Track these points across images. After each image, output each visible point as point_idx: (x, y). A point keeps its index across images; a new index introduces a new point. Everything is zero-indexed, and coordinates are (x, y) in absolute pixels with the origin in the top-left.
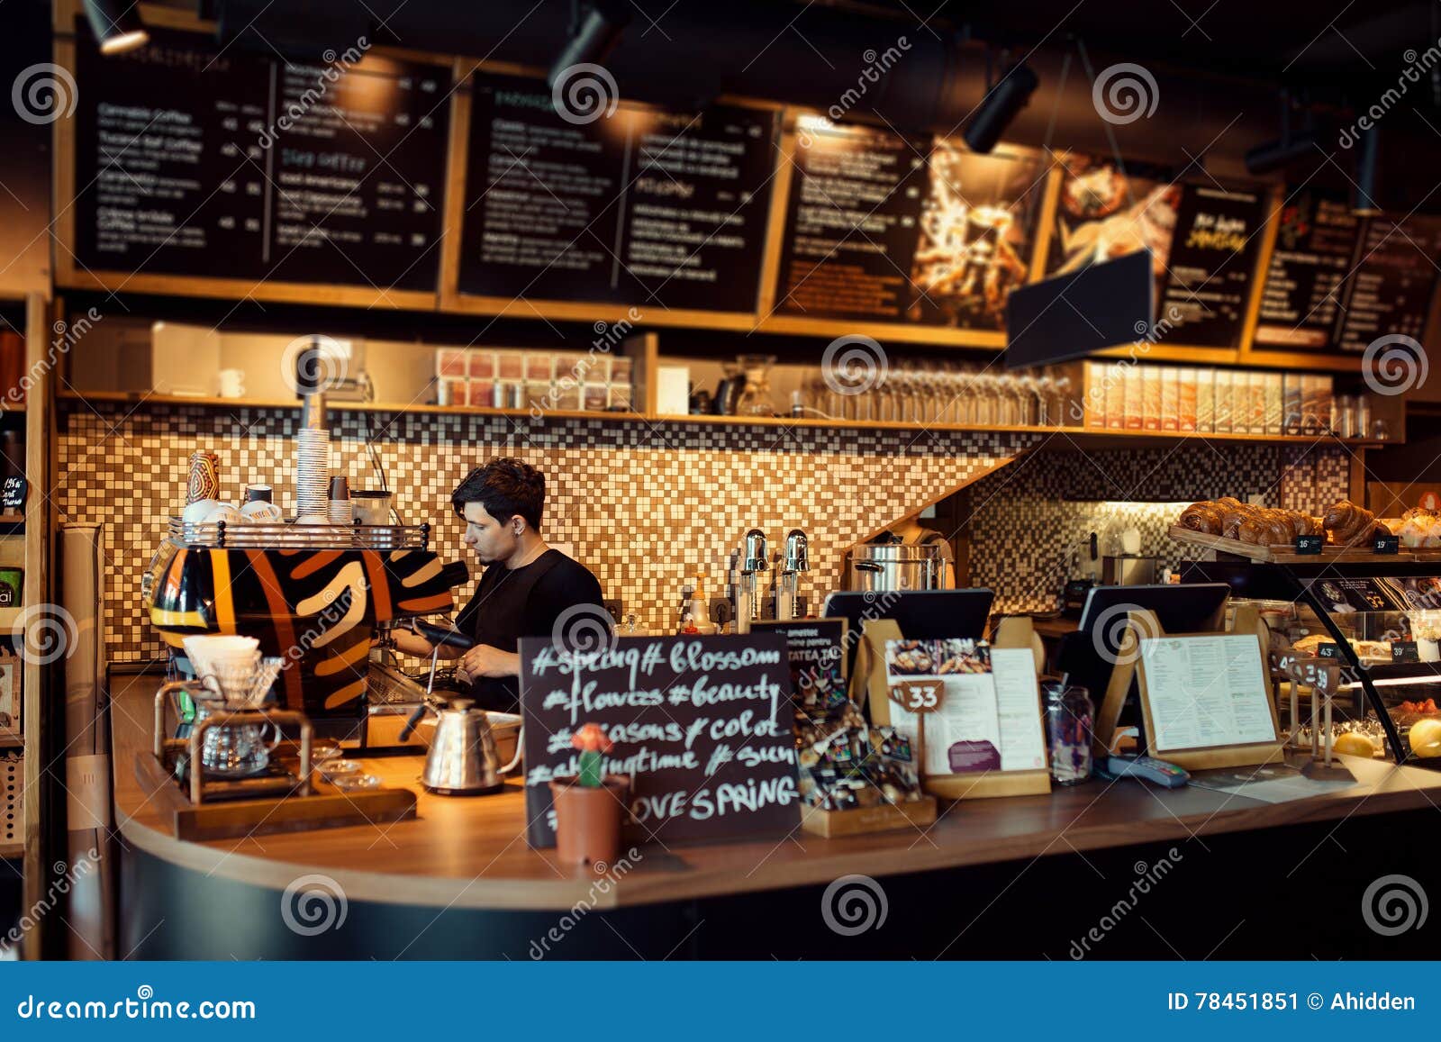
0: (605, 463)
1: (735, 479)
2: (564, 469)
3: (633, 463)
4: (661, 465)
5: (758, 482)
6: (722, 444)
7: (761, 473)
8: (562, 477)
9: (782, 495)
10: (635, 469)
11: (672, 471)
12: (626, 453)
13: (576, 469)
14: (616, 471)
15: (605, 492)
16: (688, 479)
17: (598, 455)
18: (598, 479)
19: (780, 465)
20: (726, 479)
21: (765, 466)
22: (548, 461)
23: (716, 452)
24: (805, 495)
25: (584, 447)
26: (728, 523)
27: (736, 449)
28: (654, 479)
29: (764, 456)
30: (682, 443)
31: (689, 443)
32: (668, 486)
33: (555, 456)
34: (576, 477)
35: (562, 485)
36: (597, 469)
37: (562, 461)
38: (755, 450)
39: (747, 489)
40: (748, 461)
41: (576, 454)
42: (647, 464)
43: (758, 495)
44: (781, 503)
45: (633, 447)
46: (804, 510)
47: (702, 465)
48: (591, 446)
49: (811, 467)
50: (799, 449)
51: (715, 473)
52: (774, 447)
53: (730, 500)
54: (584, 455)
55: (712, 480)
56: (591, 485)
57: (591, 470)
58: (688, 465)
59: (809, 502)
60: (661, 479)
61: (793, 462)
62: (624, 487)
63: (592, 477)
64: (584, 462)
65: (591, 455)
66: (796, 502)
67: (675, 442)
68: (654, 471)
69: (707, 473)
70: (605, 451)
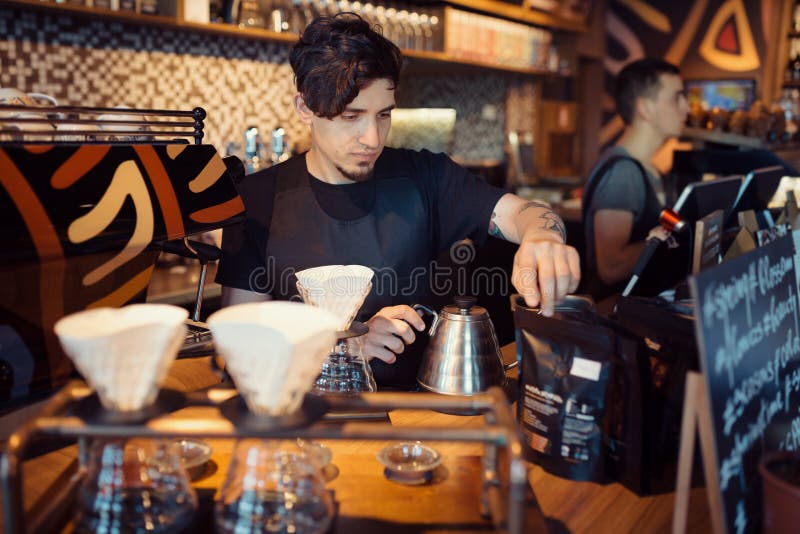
0: (127, 64)
1: (228, 83)
2: (93, 68)
3: (150, 66)
4: (172, 68)
5: (242, 87)
6: (217, 52)
7: (244, 79)
8: (91, 75)
9: (260, 97)
10: (152, 72)
11: (180, 74)
12: (142, 57)
13: (102, 69)
14: (135, 72)
15: (128, 92)
16: (193, 83)
17: (121, 57)
18: (122, 79)
19: (257, 72)
20: (220, 83)
21: (247, 73)
22: (77, 60)
23: (212, 59)
24: (274, 98)
25: (108, 49)
26: (223, 119)
27: (228, 58)
28: (167, 81)
29: (246, 65)
30: (187, 51)
31: (194, 50)
32: (178, 87)
33: (83, 55)
34: (103, 77)
35: (91, 84)
36: (120, 70)
37: (90, 61)
38: (240, 59)
39: (235, 91)
40: (234, 67)
41: (100, 54)
42: (161, 67)
43: (242, 97)
44: (259, 105)
45: (150, 51)
46: (272, 110)
47: (203, 70)
48: (115, 48)
49: (277, 76)
50: (270, 61)
51: (212, 77)
52: (253, 57)
53: (224, 102)
54: (108, 56)
55: (210, 83)
56: (116, 84)
57: (115, 70)
58: (192, 71)
59: (277, 105)
60: (172, 81)
61: (265, 72)
62: (143, 87)
63: (116, 77)
64: (109, 63)
65: (114, 56)
66: (268, 104)
67: (182, 49)
68: (167, 73)
69: (206, 76)
70: (127, 54)
